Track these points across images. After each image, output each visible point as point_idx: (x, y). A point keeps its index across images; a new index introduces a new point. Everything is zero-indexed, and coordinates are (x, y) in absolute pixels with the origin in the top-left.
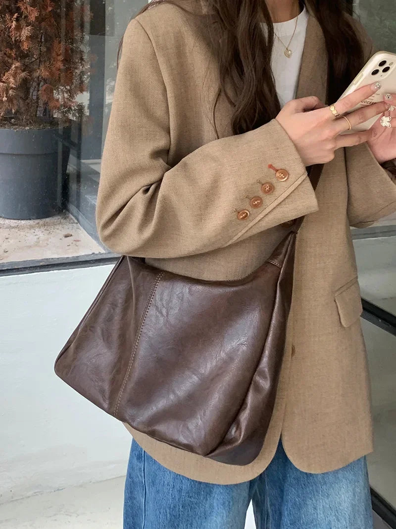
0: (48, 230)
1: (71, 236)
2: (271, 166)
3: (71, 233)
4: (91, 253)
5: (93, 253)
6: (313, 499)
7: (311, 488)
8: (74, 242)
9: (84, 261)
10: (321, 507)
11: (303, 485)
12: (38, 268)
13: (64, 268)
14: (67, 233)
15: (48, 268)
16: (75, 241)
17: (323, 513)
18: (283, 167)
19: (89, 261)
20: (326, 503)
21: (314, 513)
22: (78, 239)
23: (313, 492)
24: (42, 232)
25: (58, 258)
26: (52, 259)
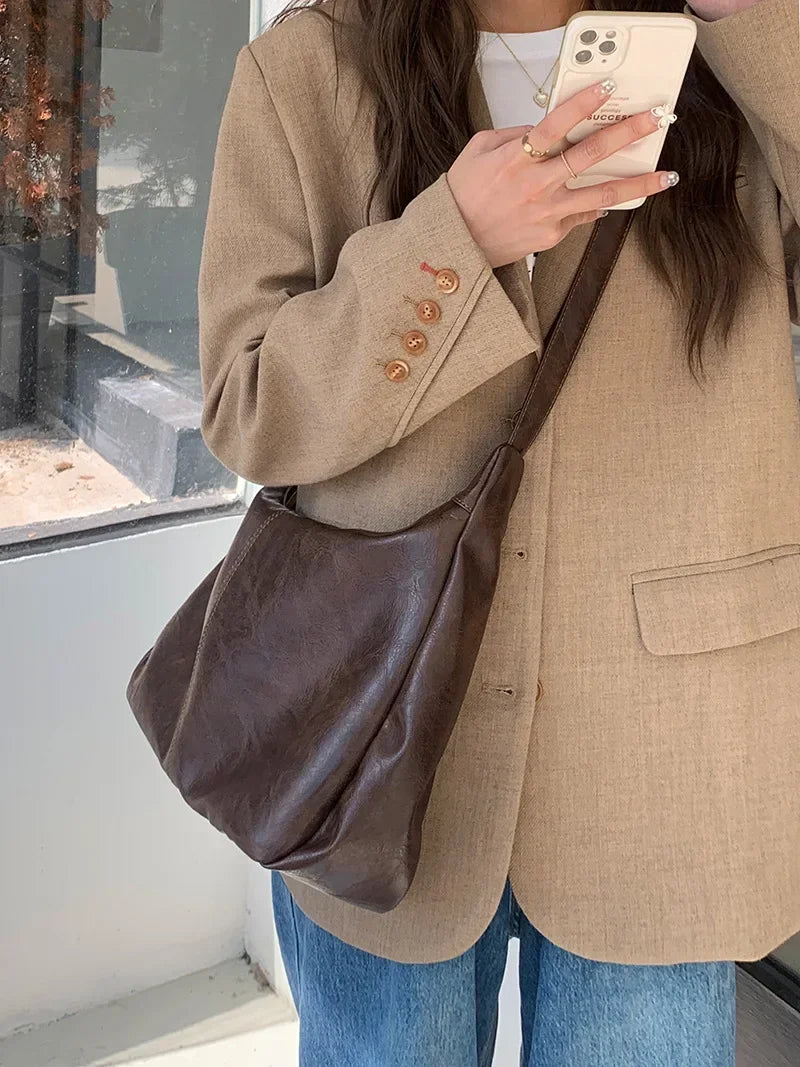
0: (18, 457)
1: (71, 467)
2: (424, 267)
3: (69, 462)
4: (127, 505)
5: (131, 505)
6: (592, 1025)
7: (588, 1001)
8: (82, 481)
9: (117, 525)
10: (607, 1042)
11: (573, 996)
12: (28, 546)
13: (80, 541)
14: (60, 462)
15: (47, 544)
16: (82, 478)
17: (611, 1056)
18: (446, 265)
19: (126, 523)
20: (617, 1034)
21: (592, 1056)
22: (88, 474)
23: (592, 1010)
24: (7, 461)
25: (62, 521)
26: (50, 522)
